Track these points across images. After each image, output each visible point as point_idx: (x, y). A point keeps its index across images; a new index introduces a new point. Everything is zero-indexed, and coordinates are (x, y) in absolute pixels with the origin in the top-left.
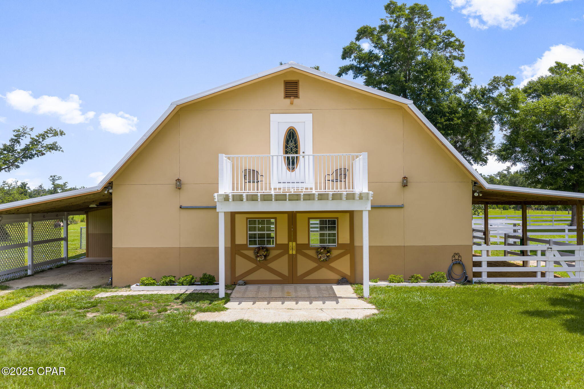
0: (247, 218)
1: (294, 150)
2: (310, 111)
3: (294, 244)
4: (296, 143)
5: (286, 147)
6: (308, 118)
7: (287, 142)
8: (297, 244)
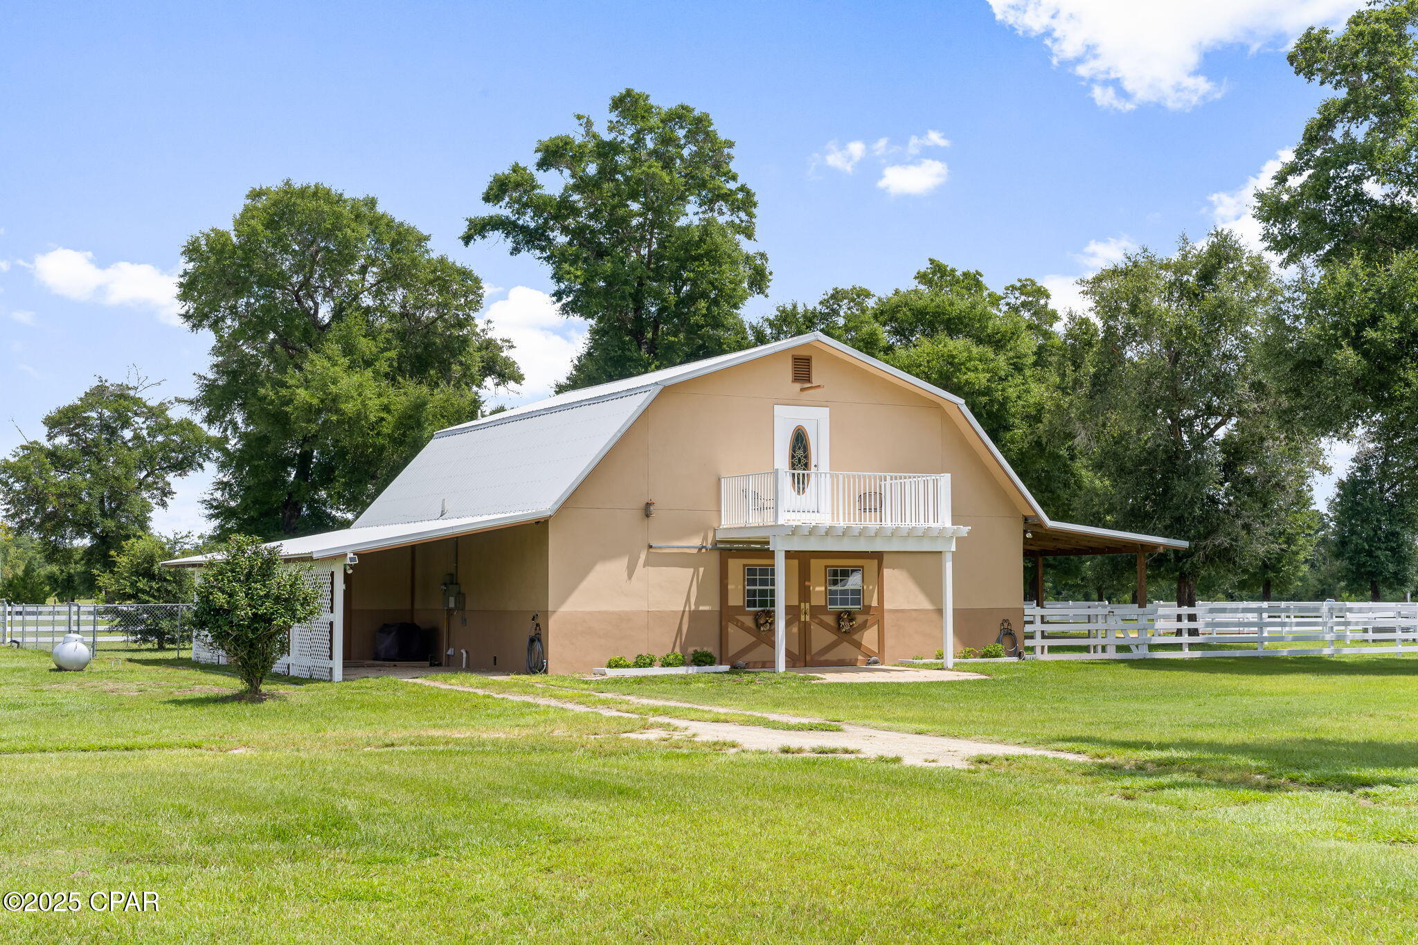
0: (744, 566)
1: (803, 461)
2: (825, 404)
3: (807, 604)
4: (805, 452)
5: (793, 457)
6: (823, 414)
7: (794, 449)
8: (811, 606)
